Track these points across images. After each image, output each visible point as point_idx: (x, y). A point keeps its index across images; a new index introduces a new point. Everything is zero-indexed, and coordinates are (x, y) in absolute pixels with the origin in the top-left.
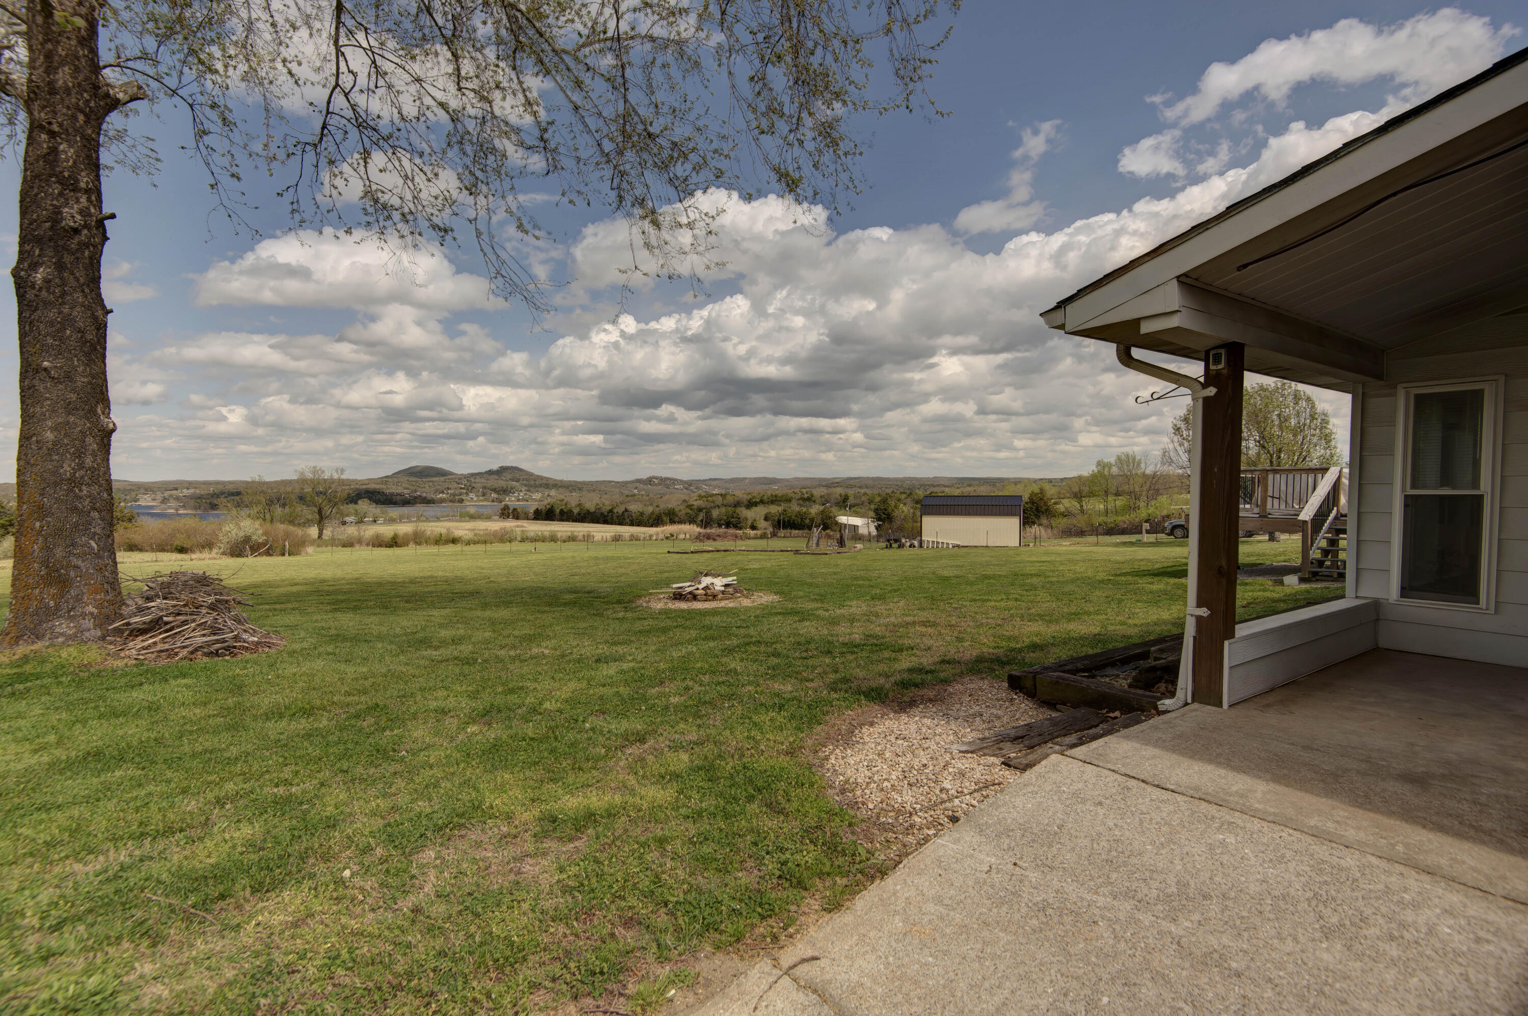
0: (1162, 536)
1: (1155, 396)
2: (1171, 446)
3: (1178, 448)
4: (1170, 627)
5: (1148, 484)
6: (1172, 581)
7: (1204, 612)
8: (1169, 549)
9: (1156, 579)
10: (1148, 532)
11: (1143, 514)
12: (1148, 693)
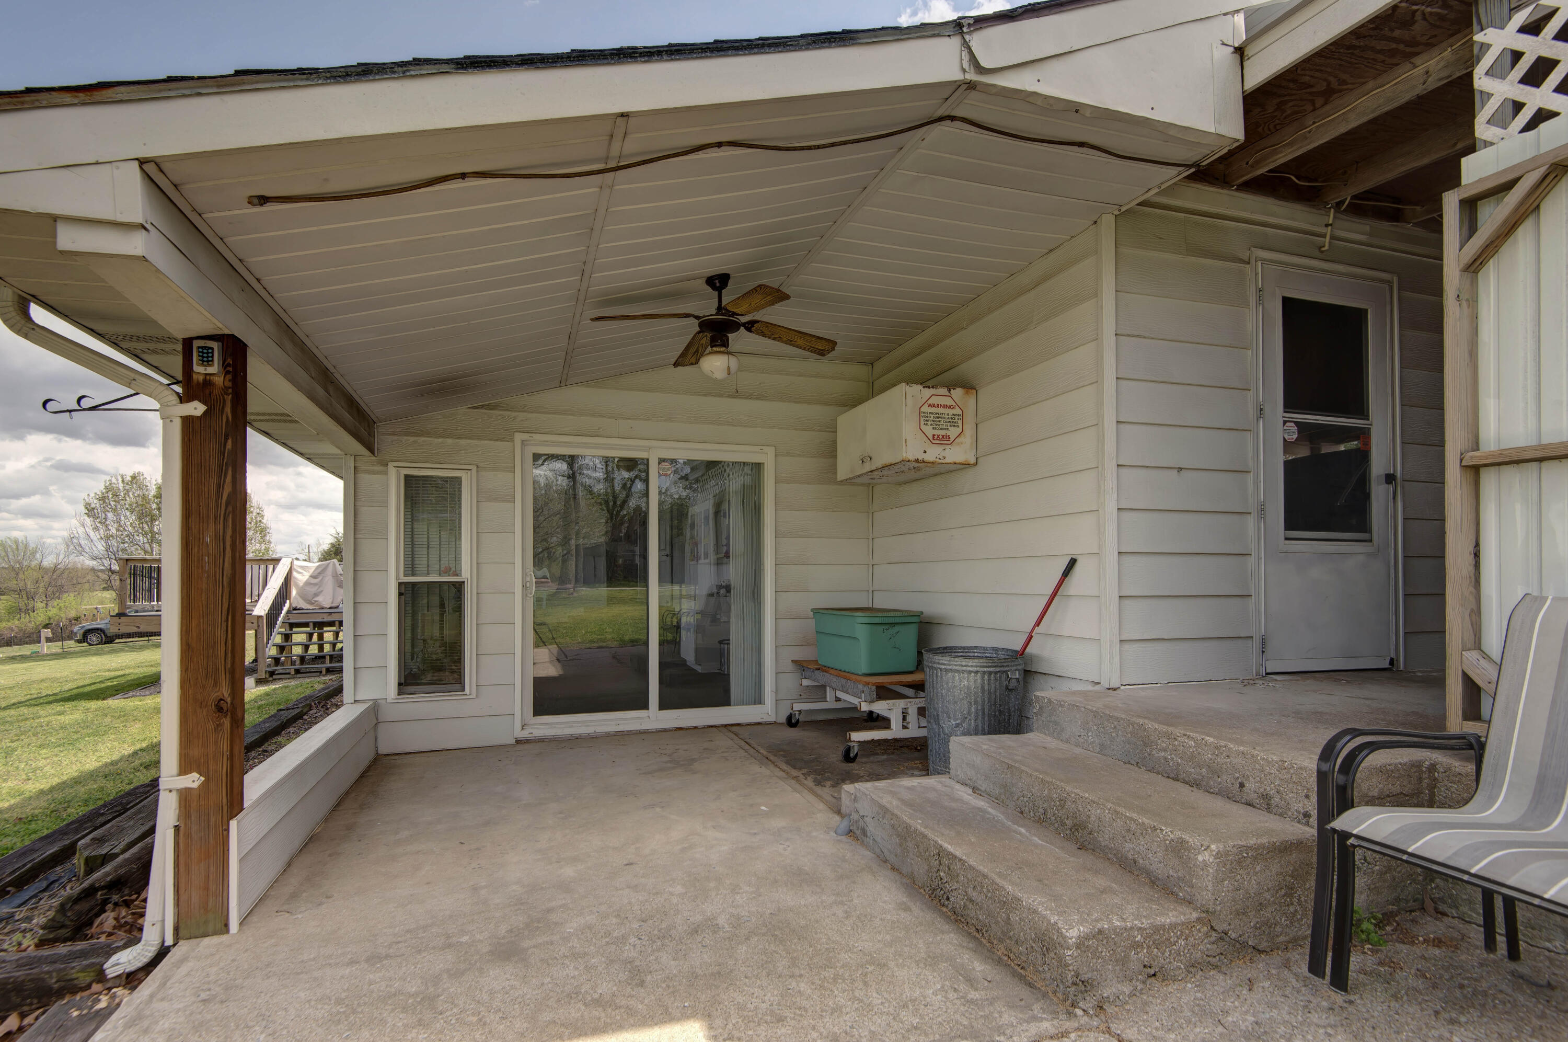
0: (70, 644)
1: (85, 403)
2: (81, 530)
3: (92, 534)
4: (102, 782)
5: (47, 578)
6: (93, 704)
7: (193, 780)
8: (83, 660)
9: (68, 705)
10: (48, 640)
11: (40, 617)
12: (80, 945)
